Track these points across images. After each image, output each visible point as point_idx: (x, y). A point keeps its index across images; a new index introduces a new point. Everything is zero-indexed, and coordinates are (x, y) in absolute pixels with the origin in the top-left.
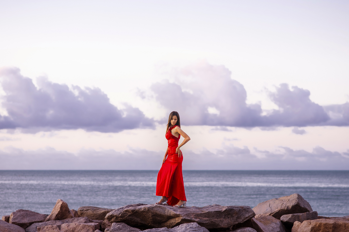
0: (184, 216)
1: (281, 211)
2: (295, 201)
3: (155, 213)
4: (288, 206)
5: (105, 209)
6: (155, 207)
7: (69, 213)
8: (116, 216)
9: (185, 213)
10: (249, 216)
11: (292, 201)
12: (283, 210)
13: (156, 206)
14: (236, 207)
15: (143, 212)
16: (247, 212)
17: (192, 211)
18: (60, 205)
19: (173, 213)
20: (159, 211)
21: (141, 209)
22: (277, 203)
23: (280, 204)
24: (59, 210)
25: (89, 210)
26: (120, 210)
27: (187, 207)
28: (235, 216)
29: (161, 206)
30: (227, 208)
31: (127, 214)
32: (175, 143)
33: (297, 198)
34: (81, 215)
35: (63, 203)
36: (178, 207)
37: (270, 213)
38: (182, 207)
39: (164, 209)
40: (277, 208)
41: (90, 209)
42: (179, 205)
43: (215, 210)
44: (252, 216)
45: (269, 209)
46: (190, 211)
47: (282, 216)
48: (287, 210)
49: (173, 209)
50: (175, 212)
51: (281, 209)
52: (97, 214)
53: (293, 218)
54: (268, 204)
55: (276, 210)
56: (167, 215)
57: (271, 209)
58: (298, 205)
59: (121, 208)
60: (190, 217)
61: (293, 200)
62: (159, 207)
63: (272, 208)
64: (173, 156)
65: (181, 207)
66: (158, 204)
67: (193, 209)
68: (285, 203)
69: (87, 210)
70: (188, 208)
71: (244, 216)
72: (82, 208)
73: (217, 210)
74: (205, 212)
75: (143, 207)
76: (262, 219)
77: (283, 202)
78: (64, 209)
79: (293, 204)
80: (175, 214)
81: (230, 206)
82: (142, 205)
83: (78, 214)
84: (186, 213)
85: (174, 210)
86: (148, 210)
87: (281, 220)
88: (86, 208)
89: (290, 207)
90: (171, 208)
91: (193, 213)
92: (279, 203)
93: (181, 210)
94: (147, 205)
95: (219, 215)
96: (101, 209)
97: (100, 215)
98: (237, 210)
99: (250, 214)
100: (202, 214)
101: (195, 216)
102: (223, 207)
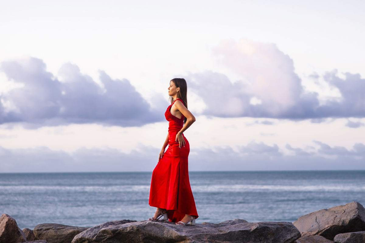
0: (193, 238)
1: (334, 228)
2: (353, 213)
3: (149, 234)
4: (344, 220)
5: (74, 228)
6: (148, 226)
7: (19, 234)
8: (88, 239)
9: (194, 235)
10: (292, 237)
11: (349, 213)
12: (336, 226)
13: (149, 224)
14: (271, 225)
15: (130, 232)
16: (289, 231)
17: (205, 231)
18: (5, 223)
19: (176, 235)
20: (155, 232)
21: (127, 228)
22: (327, 216)
23: (332, 218)
24: (3, 230)
25: (51, 230)
26: (95, 230)
27: (196, 224)
28: (271, 238)
29: (157, 224)
30: (257, 225)
31: (105, 236)
32: (175, 127)
33: (357, 208)
34: (39, 237)
35: (9, 220)
36: (182, 224)
37: (317, 231)
38: (189, 225)
39: (162, 228)
40: (327, 223)
41: (52, 227)
42: (185, 221)
43: (240, 230)
44: (295, 238)
45: (316, 226)
46: (202, 231)
47: (337, 236)
48: (342, 226)
49: (175, 228)
50: (179, 234)
51: (334, 225)
52: (62, 235)
53: (353, 238)
54: (314, 218)
55: (327, 226)
56: (167, 238)
57: (318, 225)
58: (358, 218)
59: (95, 228)
60: (202, 241)
61: (351, 211)
62: (154, 225)
63: (321, 223)
64: (173, 147)
65: (187, 225)
66: (152, 221)
67: (206, 228)
68: (339, 216)
69: (48, 229)
70: (198, 227)
71: (284, 237)
72: (39, 227)
73: (242, 228)
74: (224, 233)
75: (128, 225)
76: (307, 240)
77: (336, 214)
78: (11, 229)
79: (351, 217)
80: (179, 236)
81: (262, 223)
82: (129, 221)
83: (34, 235)
84: (196, 234)
85: (178, 230)
86: (138, 230)
87: (335, 241)
88: (46, 226)
89: (347, 222)
90: (172, 227)
91: (207, 234)
92: (331, 215)
93: (188, 229)
94: (136, 221)
95: (246, 236)
96: (68, 228)
97: (67, 236)
98: (274, 228)
99: (293, 235)
100: (220, 236)
101: (210, 239)
102: (252, 224)
